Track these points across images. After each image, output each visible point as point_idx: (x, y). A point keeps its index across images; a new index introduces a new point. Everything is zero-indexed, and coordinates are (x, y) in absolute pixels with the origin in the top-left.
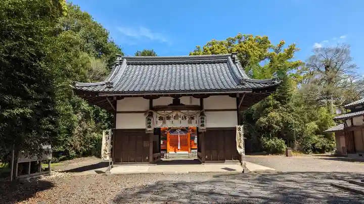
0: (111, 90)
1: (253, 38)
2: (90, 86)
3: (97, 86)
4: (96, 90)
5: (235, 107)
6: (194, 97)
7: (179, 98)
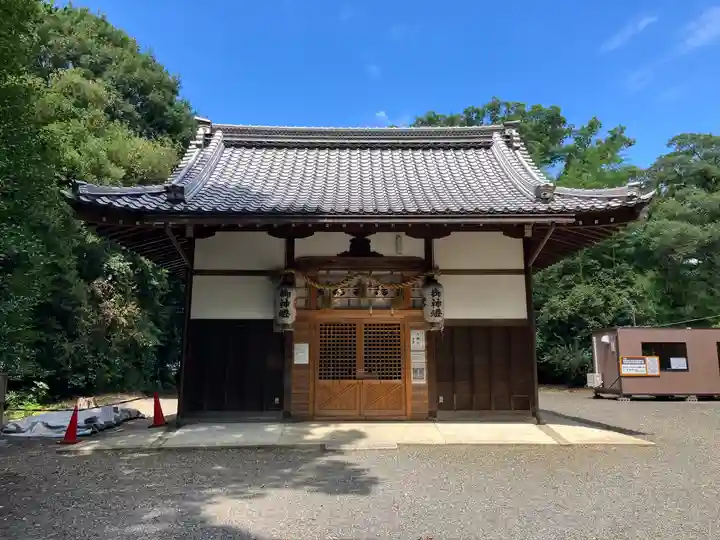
0: (178, 207)
1: (528, 109)
2: (119, 196)
3: (139, 196)
4: (136, 205)
5: (521, 266)
6: (407, 234)
7: (368, 237)
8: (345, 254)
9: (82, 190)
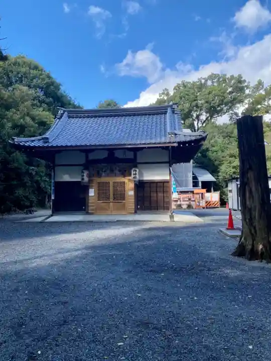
2: (28, 142)
5: (168, 160)
6: (128, 150)
7: (114, 151)
8: (106, 158)
9: (16, 140)
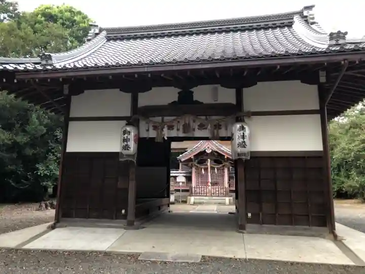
6: (222, 86)
7: (192, 90)
8: (174, 103)
